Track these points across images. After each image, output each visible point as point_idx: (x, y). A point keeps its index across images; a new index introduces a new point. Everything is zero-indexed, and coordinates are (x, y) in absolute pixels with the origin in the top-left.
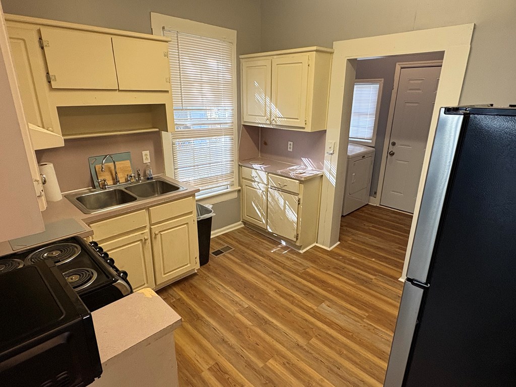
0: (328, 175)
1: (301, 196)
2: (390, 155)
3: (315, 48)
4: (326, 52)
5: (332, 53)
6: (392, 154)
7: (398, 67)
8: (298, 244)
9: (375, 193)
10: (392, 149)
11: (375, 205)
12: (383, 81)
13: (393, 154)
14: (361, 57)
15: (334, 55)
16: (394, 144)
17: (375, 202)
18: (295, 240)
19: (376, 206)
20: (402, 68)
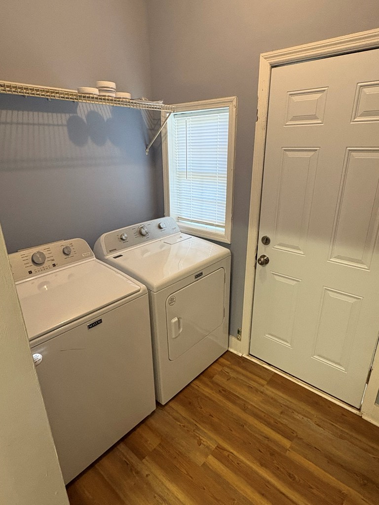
2: (261, 264)
6: (265, 262)
9: (239, 332)
10: (263, 250)
11: (240, 355)
12: (234, 103)
13: (267, 261)
16: (266, 241)
17: (239, 348)
19: (242, 357)
20: (273, 66)
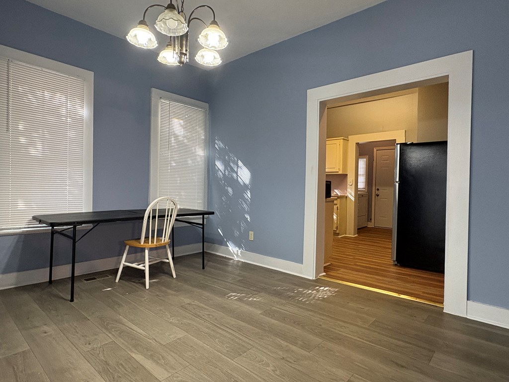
0: (350, 196)
1: (338, 205)
3: (342, 138)
4: (346, 140)
5: (348, 140)
6: (378, 195)
7: (375, 150)
8: (337, 232)
9: (371, 219)
10: (377, 192)
12: (368, 157)
14: (361, 142)
15: (349, 141)
16: (378, 190)
18: (336, 229)
20: (377, 150)
